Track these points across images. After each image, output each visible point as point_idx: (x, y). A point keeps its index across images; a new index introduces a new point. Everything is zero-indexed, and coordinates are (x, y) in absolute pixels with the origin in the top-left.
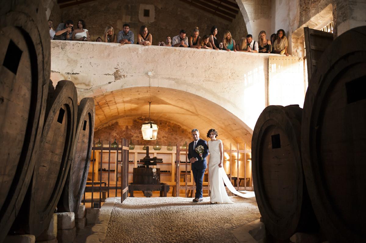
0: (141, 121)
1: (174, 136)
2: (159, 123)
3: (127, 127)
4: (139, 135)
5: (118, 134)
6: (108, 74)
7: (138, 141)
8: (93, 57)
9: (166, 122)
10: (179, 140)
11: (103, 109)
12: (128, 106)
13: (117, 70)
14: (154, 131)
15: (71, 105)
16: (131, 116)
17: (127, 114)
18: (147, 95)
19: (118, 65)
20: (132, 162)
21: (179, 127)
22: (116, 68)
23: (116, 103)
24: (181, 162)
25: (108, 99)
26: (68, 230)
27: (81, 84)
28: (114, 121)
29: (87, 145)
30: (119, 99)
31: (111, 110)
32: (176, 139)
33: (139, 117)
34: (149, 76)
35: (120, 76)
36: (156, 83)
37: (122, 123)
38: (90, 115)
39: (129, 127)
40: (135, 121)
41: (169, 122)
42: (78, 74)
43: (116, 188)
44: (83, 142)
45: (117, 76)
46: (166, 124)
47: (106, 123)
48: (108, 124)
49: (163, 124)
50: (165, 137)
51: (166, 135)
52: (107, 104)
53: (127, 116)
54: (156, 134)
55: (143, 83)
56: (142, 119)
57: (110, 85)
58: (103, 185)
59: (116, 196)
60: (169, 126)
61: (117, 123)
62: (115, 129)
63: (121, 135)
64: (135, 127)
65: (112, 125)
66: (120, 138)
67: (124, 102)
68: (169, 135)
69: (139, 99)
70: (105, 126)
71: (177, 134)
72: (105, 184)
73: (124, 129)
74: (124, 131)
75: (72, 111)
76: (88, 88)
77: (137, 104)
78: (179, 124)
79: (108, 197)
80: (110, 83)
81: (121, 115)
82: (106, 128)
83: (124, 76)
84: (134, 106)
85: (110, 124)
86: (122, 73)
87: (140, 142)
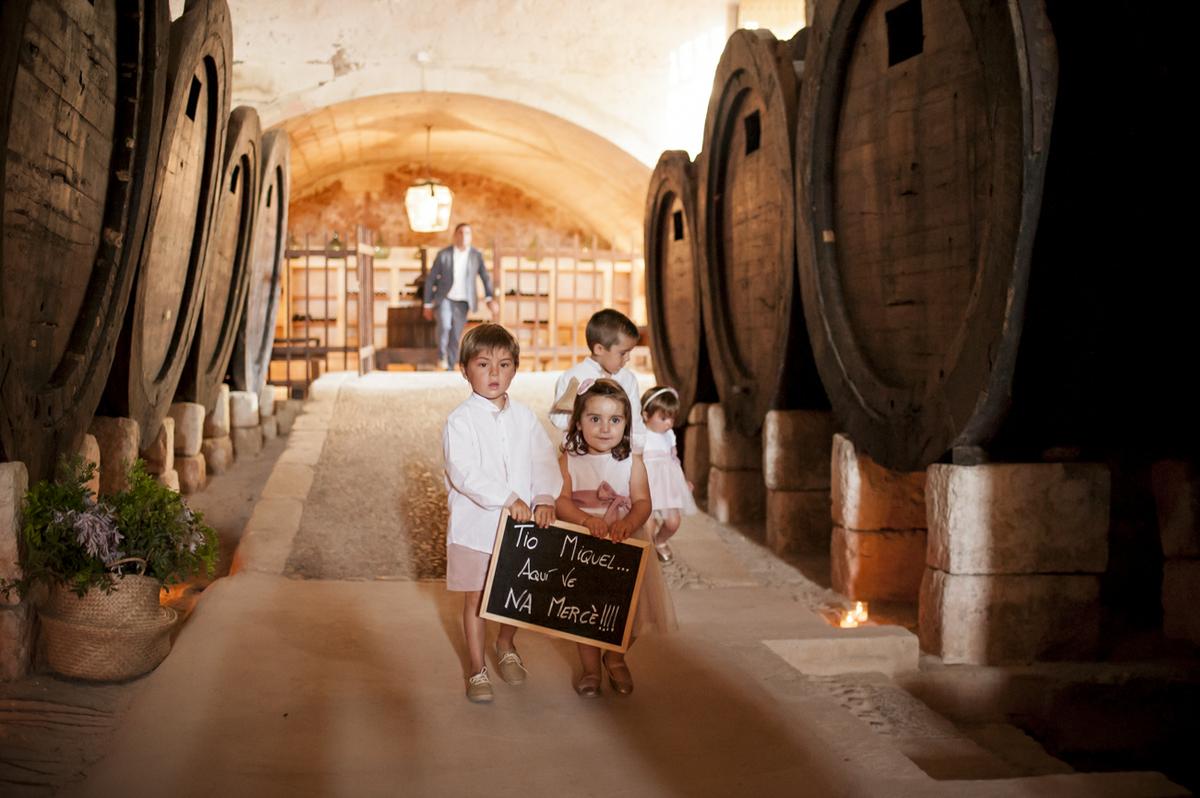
0: (405, 178)
1: (504, 219)
2: (459, 182)
3: (368, 197)
4: (402, 218)
5: (341, 215)
6: (317, 62)
7: (400, 235)
8: (277, 17)
9: (479, 180)
10: (518, 231)
11: (303, 147)
12: (370, 138)
13: (339, 48)
14: (441, 206)
15: (251, 156)
16: (378, 162)
17: (365, 160)
18: (420, 109)
19: (341, 36)
20: (383, 296)
21: (518, 194)
22: (336, 46)
23: (336, 131)
24: (522, 295)
25: (316, 123)
26: (248, 428)
27: (249, 88)
28: (331, 180)
29: (272, 243)
30: (344, 122)
31: (323, 150)
32: (508, 228)
33: (401, 164)
34: (420, 64)
35: (348, 66)
36: (437, 83)
37: (356, 185)
38: (279, 171)
39: (375, 196)
40: (390, 177)
41: (489, 180)
42: (241, 62)
43: (346, 349)
44: (267, 235)
45: (339, 65)
46: (479, 184)
47: (309, 185)
48: (314, 186)
49: (470, 186)
50: (478, 222)
51: (481, 218)
52: (314, 134)
53: (367, 163)
54: (446, 214)
55: (404, 81)
56: (410, 172)
57: (323, 88)
58: (312, 344)
59: (345, 368)
60: (489, 189)
61: (338, 185)
62: (333, 202)
63: (350, 219)
64: (391, 194)
65: (327, 190)
66: (349, 228)
67: (358, 128)
68: (489, 216)
69: (397, 119)
70: (305, 193)
71: (510, 215)
72: (318, 341)
73: (359, 200)
74: (359, 208)
75: (252, 168)
76: (268, 98)
77: (395, 129)
78: (516, 185)
79: (327, 369)
80: (321, 84)
81: (349, 159)
82: (307, 199)
83: (357, 65)
84: (385, 136)
85: (320, 188)
86: (350, 57)
87: (405, 239)
